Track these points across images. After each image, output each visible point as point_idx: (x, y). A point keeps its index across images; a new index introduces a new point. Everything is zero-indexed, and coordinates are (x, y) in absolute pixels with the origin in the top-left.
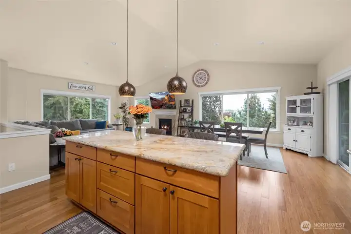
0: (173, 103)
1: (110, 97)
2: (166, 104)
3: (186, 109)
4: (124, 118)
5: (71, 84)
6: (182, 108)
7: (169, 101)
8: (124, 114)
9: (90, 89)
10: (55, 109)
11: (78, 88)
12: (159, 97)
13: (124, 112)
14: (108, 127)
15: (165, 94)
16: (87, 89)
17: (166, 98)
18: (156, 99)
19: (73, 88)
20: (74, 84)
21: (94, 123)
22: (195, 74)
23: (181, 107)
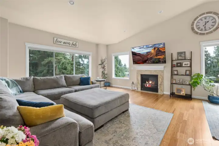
0: (162, 57)
1: (91, 53)
2: (151, 58)
3: (180, 63)
4: (103, 73)
5: (56, 39)
6: (175, 63)
7: (156, 55)
8: (103, 70)
9: (74, 45)
10: (49, 67)
11: (62, 44)
12: (144, 51)
13: (103, 68)
14: (93, 83)
15: (151, 47)
16: (71, 45)
17: (153, 51)
18: (139, 54)
19: (58, 43)
20: (59, 40)
21: (78, 78)
22: (195, 20)
23: (172, 61)
